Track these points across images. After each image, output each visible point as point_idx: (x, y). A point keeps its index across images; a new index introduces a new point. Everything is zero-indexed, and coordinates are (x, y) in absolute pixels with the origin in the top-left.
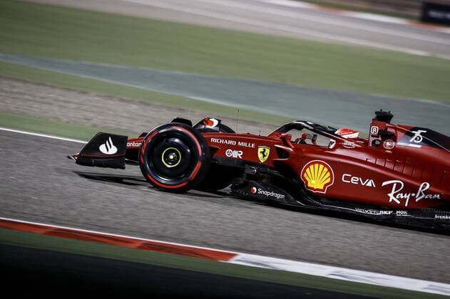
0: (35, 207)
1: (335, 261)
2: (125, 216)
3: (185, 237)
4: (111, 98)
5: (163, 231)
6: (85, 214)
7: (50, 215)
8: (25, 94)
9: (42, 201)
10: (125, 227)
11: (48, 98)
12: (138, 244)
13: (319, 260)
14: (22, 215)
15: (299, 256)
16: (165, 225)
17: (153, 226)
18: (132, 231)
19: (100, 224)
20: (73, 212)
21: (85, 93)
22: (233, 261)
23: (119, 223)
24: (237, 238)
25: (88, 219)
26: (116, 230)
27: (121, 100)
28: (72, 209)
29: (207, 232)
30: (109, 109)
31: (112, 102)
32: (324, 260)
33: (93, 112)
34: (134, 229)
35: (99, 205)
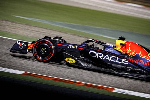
0: (49, 71)
1: (149, 92)
2: (79, 75)
3: (98, 82)
4: (75, 35)
5: (91, 80)
6: (66, 74)
7: (54, 74)
8: (47, 33)
9: (51, 69)
10: (79, 78)
11: (54, 34)
12: (83, 84)
13: (144, 92)
14: (45, 73)
15: (136, 90)
16: (92, 78)
17: (88, 79)
18: (81, 80)
19: (70, 77)
20: (62, 73)
21: (66, 33)
22: (114, 91)
23: (77, 77)
24: (116, 83)
25: (67, 75)
26: (76, 79)
27: (78, 36)
28: (61, 72)
29: (106, 81)
30: (74, 39)
31: (75, 37)
32: (145, 92)
33: (69, 40)
34: (82, 79)
35: (70, 71)
